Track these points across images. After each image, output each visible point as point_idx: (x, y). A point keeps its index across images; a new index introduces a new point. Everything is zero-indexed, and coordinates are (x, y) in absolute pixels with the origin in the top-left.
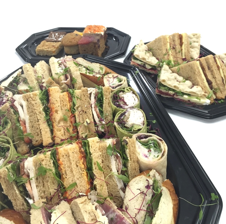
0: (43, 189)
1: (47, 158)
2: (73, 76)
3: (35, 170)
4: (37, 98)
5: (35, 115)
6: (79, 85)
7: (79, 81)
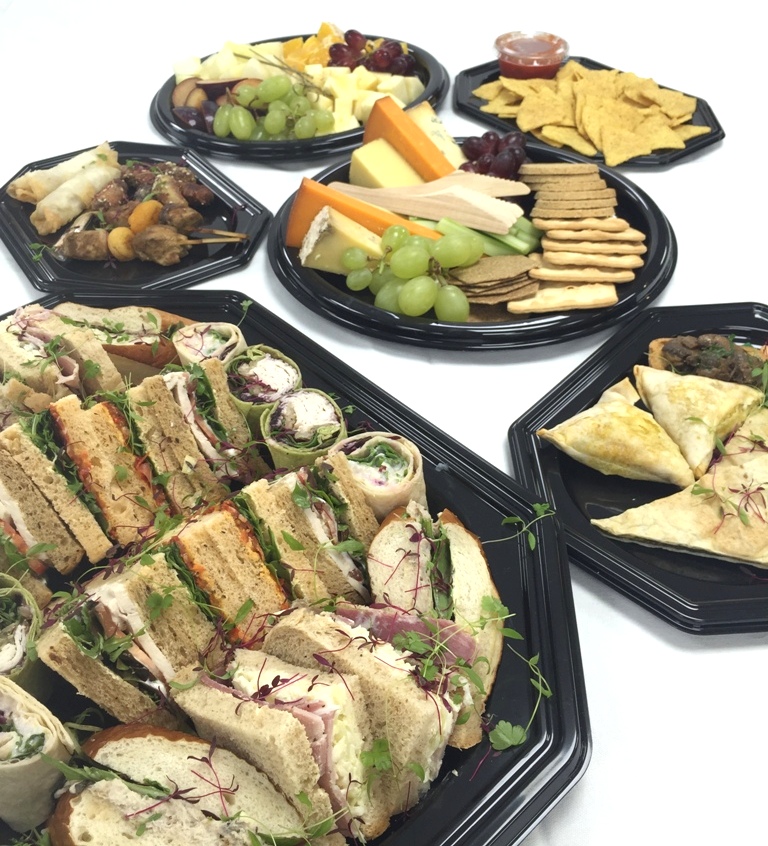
0: (176, 646)
1: (161, 570)
2: (85, 358)
3: (139, 608)
4: (24, 444)
5: (36, 490)
6: (110, 379)
7: (107, 365)
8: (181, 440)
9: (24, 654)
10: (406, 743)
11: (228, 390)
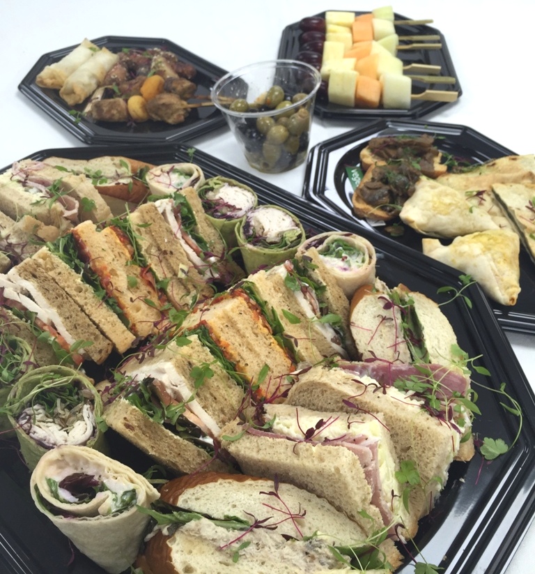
0: (217, 407)
1: (197, 348)
2: (82, 195)
3: (186, 380)
4: (56, 262)
5: (70, 299)
6: (102, 212)
7: (99, 200)
8: (174, 252)
9: (94, 428)
10: (431, 461)
11: (203, 211)
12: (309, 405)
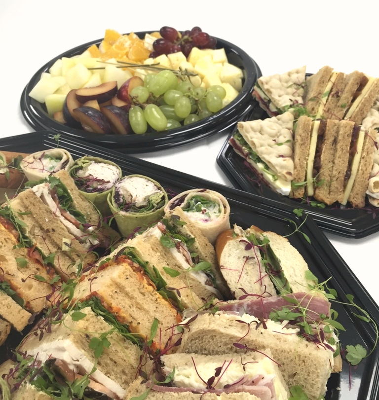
0: (118, 370)
1: (91, 320)
3: (87, 354)
8: (56, 229)
10: (316, 382)
11: (77, 188)
12: (201, 351)
